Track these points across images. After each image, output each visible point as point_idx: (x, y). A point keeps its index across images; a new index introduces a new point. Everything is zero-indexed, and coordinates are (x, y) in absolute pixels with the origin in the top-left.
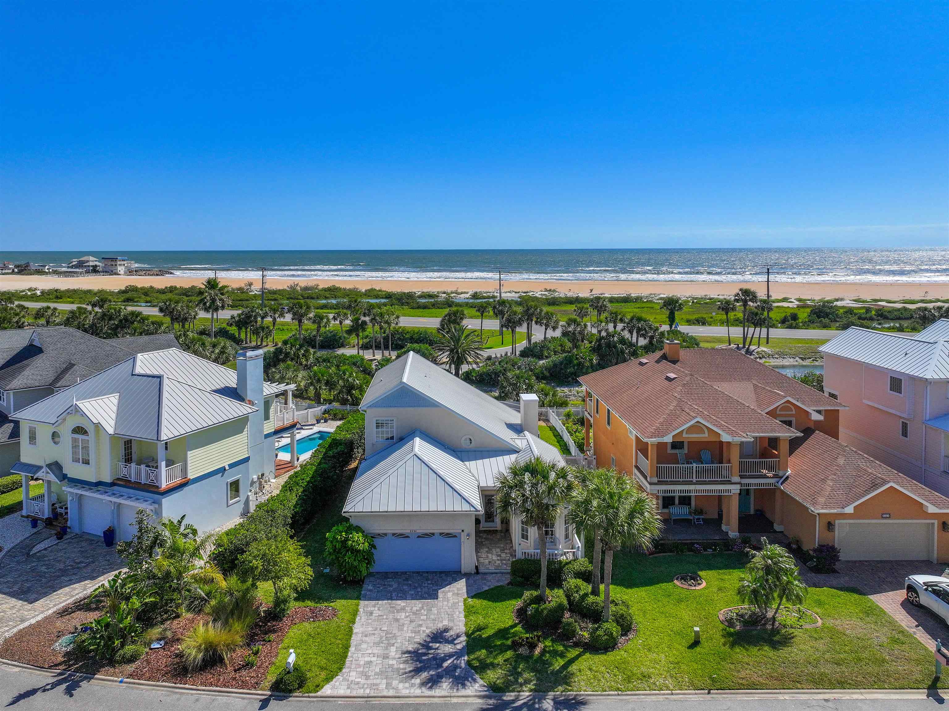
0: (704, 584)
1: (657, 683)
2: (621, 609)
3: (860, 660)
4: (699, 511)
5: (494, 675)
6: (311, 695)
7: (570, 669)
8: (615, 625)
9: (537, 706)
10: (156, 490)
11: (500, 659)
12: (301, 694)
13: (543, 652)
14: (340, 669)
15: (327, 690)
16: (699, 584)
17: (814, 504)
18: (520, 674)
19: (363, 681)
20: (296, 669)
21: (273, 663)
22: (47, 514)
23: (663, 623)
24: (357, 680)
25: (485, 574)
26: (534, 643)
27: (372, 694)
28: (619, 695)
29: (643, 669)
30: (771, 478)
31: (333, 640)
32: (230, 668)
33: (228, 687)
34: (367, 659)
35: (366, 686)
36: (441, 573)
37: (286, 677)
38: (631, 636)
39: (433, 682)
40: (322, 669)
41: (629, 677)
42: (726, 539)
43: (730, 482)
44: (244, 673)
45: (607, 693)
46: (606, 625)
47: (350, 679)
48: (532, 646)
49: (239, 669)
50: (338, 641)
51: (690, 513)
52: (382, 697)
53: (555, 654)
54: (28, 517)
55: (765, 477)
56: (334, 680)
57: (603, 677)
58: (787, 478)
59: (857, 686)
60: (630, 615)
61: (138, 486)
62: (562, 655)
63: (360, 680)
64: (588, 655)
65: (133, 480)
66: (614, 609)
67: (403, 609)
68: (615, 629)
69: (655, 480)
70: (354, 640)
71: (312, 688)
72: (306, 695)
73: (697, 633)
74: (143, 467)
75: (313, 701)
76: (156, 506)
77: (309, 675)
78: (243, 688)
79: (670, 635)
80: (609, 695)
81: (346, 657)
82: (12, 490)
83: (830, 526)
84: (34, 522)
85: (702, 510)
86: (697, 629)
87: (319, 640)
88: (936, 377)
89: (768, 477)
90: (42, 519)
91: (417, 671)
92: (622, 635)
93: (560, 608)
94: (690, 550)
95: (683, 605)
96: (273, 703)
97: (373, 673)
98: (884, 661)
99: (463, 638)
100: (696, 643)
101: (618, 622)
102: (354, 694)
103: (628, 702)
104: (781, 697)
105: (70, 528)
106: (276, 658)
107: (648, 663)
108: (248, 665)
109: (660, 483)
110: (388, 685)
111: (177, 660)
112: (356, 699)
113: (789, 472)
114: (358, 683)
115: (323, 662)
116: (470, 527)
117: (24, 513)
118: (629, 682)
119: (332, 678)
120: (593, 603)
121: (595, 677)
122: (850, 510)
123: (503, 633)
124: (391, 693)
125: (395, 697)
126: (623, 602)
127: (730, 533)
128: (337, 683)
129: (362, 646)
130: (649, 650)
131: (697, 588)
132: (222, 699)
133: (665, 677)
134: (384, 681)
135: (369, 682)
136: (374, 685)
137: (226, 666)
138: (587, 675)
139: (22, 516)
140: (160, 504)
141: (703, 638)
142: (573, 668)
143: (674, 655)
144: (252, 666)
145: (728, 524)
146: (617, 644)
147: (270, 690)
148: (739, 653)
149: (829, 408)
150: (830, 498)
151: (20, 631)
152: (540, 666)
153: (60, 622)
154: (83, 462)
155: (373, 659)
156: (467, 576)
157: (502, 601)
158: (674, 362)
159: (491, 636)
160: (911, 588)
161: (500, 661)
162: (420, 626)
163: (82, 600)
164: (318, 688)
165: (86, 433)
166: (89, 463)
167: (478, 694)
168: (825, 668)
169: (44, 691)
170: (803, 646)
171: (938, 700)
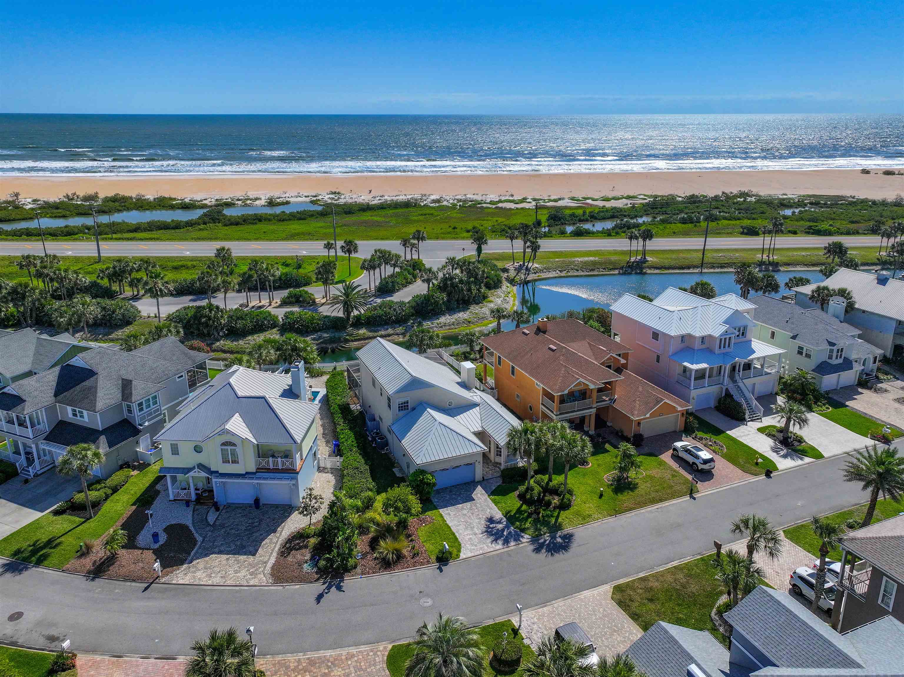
0: (591, 465)
1: (595, 517)
3: (664, 488)
5: (529, 532)
9: (555, 542)
10: (292, 471)
12: (453, 560)
13: (544, 516)
14: (460, 545)
15: (463, 555)
16: (589, 465)
17: (631, 414)
18: (540, 530)
21: (426, 551)
22: (194, 496)
23: (583, 488)
25: (487, 480)
27: (484, 552)
28: (584, 526)
29: (587, 512)
30: (608, 401)
31: (443, 532)
32: (409, 558)
33: (416, 566)
34: (468, 537)
35: (478, 549)
36: (465, 484)
37: (439, 555)
38: (575, 498)
39: (506, 543)
41: (583, 517)
43: (591, 408)
44: (417, 558)
45: (579, 526)
47: (468, 548)
48: (537, 513)
49: (413, 557)
50: (446, 532)
52: (489, 552)
53: (549, 516)
55: (605, 401)
56: (462, 550)
57: (573, 520)
58: (615, 400)
59: (666, 500)
60: (570, 487)
61: (275, 471)
62: (552, 516)
63: (473, 547)
64: (562, 512)
65: (271, 467)
66: (562, 487)
67: (462, 508)
68: (568, 497)
69: (558, 413)
71: (455, 557)
72: (456, 560)
73: (602, 491)
74: (279, 459)
75: (460, 562)
76: (295, 482)
78: (424, 565)
79: (589, 494)
81: (457, 539)
83: (639, 424)
84: (188, 503)
86: (602, 489)
88: (675, 334)
90: (191, 501)
91: (495, 540)
92: (572, 499)
95: (587, 477)
96: (444, 568)
97: (476, 543)
98: (672, 486)
99: (504, 519)
100: (601, 496)
102: (476, 554)
103: (589, 528)
104: (642, 511)
107: (587, 509)
108: (414, 554)
109: (561, 414)
110: (487, 547)
112: (479, 556)
113: (616, 396)
114: (474, 549)
116: (481, 459)
117: (171, 498)
118: (585, 519)
120: (553, 486)
121: (570, 521)
122: (648, 415)
123: (519, 511)
124: (492, 550)
125: (495, 551)
127: (590, 432)
128: (465, 551)
130: (585, 503)
131: (589, 467)
132: (419, 572)
133: (597, 514)
134: (484, 545)
135: (478, 547)
136: (481, 548)
137: (407, 557)
138: (567, 521)
139: (169, 501)
140: (297, 479)
142: (560, 520)
143: (595, 503)
145: (588, 427)
146: (571, 503)
147: (437, 563)
148: (620, 496)
149: (624, 352)
150: (639, 410)
151: (272, 568)
152: (546, 523)
153: (290, 559)
154: (232, 463)
155: (471, 536)
156: (480, 483)
157: (508, 494)
158: (544, 332)
159: (515, 514)
160: (675, 449)
161: (528, 525)
162: (478, 515)
163: (286, 545)
164: (458, 556)
165: (234, 445)
166: (238, 463)
167: (528, 540)
168: (653, 495)
169: (326, 593)
170: (642, 487)
171: (694, 499)
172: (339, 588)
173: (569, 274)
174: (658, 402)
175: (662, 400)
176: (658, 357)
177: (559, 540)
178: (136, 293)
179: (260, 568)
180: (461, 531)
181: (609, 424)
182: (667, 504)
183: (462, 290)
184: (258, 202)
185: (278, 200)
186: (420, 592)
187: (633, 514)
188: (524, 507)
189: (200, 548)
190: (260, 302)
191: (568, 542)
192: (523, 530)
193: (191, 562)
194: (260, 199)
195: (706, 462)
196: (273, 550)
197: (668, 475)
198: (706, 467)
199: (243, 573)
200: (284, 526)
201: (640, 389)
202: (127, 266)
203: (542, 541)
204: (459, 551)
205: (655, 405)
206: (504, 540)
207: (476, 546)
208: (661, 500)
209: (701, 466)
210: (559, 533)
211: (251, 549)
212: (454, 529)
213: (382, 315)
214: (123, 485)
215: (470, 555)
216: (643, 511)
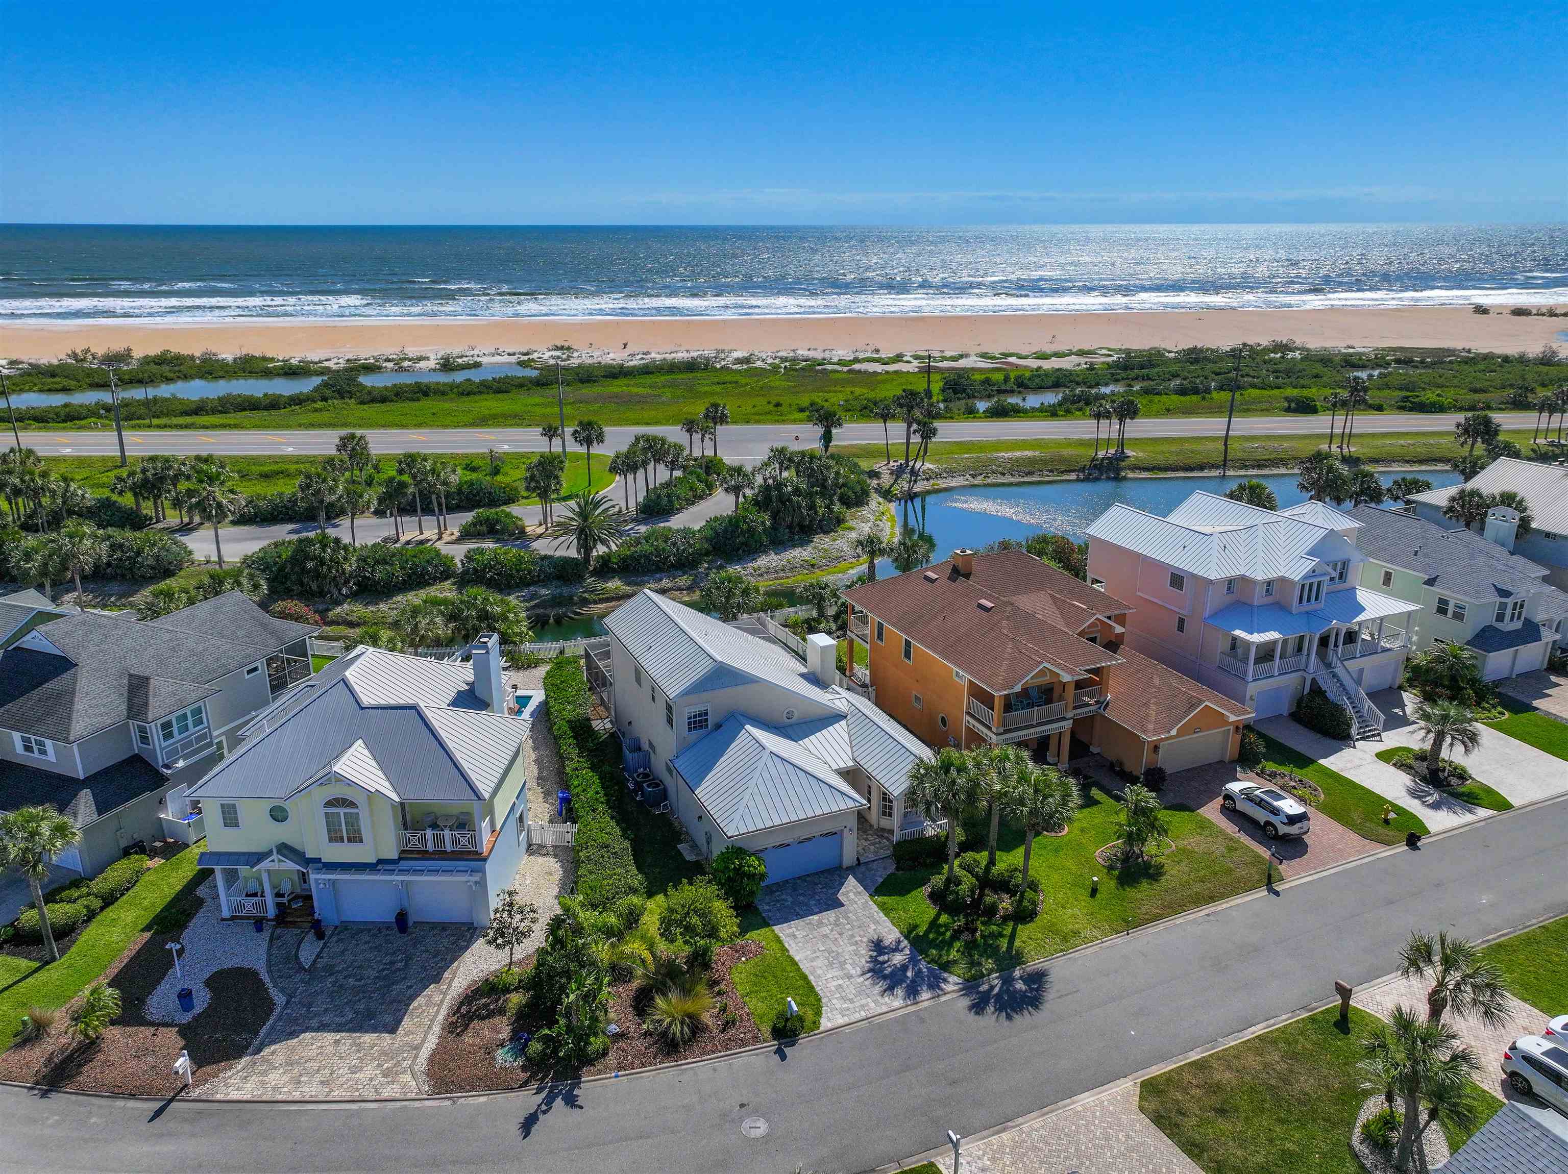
0: (1066, 828)
1: (1087, 936)
3: (1216, 873)
5: (960, 971)
6: (815, 1032)
7: (1015, 945)
8: (1032, 892)
10: (472, 856)
12: (806, 1035)
14: (819, 1000)
15: (826, 1023)
16: (1062, 829)
17: (1143, 731)
18: (979, 965)
19: (850, 1005)
23: (1056, 877)
24: (843, 1006)
25: (866, 863)
27: (869, 1015)
28: (1065, 955)
29: (1070, 927)
30: (1093, 705)
31: (784, 974)
32: (714, 1032)
33: (732, 1049)
34: (835, 983)
35: (857, 1009)
37: (775, 1022)
38: (1043, 897)
39: (913, 995)
41: (1063, 937)
43: (1064, 719)
44: (732, 1031)
45: (1055, 956)
47: (837, 1006)
48: (971, 931)
49: (723, 1030)
50: (791, 974)
52: (880, 1015)
53: (994, 935)
54: (232, 919)
55: (1088, 705)
56: (823, 1012)
58: (1108, 703)
59: (1223, 897)
60: (1036, 879)
61: (440, 856)
62: (1001, 934)
63: (846, 1005)
64: (1020, 927)
65: (430, 847)
67: (820, 924)
69: (1001, 730)
71: (811, 1025)
72: (811, 1033)
73: (1094, 883)
74: (446, 831)
75: (822, 1038)
76: (479, 876)
77: (800, 1014)
78: (746, 1046)
79: (1070, 888)
80: (1058, 957)
81: (813, 987)
83: (1156, 748)
84: (256, 923)
86: (1095, 879)
87: (771, 978)
89: (1091, 705)
90: (267, 918)
91: (890, 988)
92: (1037, 899)
95: (1062, 854)
96: (789, 1051)
97: (853, 995)
98: (1231, 870)
99: (905, 943)
100: (1094, 892)
102: (853, 1019)
103: (1075, 958)
104: (1178, 922)
105: (325, 920)
107: (1070, 920)
108: (729, 1023)
109: (1006, 732)
110: (875, 1003)
111: (650, 1039)
112: (856, 1024)
113: (1109, 696)
114: (848, 1008)
116: (853, 822)
117: (225, 915)
118: (1066, 941)
119: (820, 1011)
120: (998, 874)
121: (1038, 945)
122: (1174, 732)
123: (935, 926)
124: (885, 1009)
125: (890, 1011)
128: (830, 1014)
130: (1063, 907)
131: (1064, 833)
132: (737, 1062)
133: (1090, 929)
134: (869, 1000)
135: (856, 1004)
136: (863, 1005)
137: (710, 1030)
138: (1031, 945)
139: (223, 920)
140: (482, 872)
142: (1017, 943)
143: (1084, 906)
144: (733, 1022)
146: (1036, 909)
147: (774, 1039)
148: (1131, 893)
149: (1119, 612)
150: (1156, 723)
151: (431, 1060)
152: (991, 951)
153: (468, 1038)
154: (349, 840)
155: (841, 982)
156: (851, 870)
157: (908, 891)
158: (967, 576)
159: (927, 932)
160: (1228, 797)
161: (954, 954)
162: (853, 936)
163: (459, 1008)
164: (816, 1024)
165: (352, 804)
166: (361, 841)
167: (956, 988)
168: (1197, 888)
169: (544, 1112)
170: (1172, 872)
171: (1277, 894)
172: (571, 1101)
173: (989, 481)
174: (1192, 707)
175: (1201, 702)
176: (1181, 622)
177: (1020, 985)
178: (186, 520)
179: (404, 1059)
180: (819, 972)
181: (1094, 750)
182: (1224, 906)
183: (799, 507)
184: (422, 364)
185: (460, 361)
186: (742, 1106)
187: (1161, 927)
188: (944, 918)
189: (279, 1018)
190: (422, 533)
191: (1037, 990)
192: (946, 967)
193: (259, 1051)
194: (428, 359)
195: (1293, 820)
196: (432, 1021)
197: (1218, 848)
198: (1294, 830)
199: (369, 1071)
200: (458, 967)
201: (1157, 681)
202: (168, 469)
203: (985, 987)
204: (818, 1013)
205: (1187, 713)
206: (908, 986)
207: (851, 1001)
208: (1212, 899)
209: (1283, 829)
210: (1017, 973)
211: (388, 1018)
212: (805, 967)
213: (651, 553)
214: (128, 889)
215: (841, 1021)
216: (1180, 920)
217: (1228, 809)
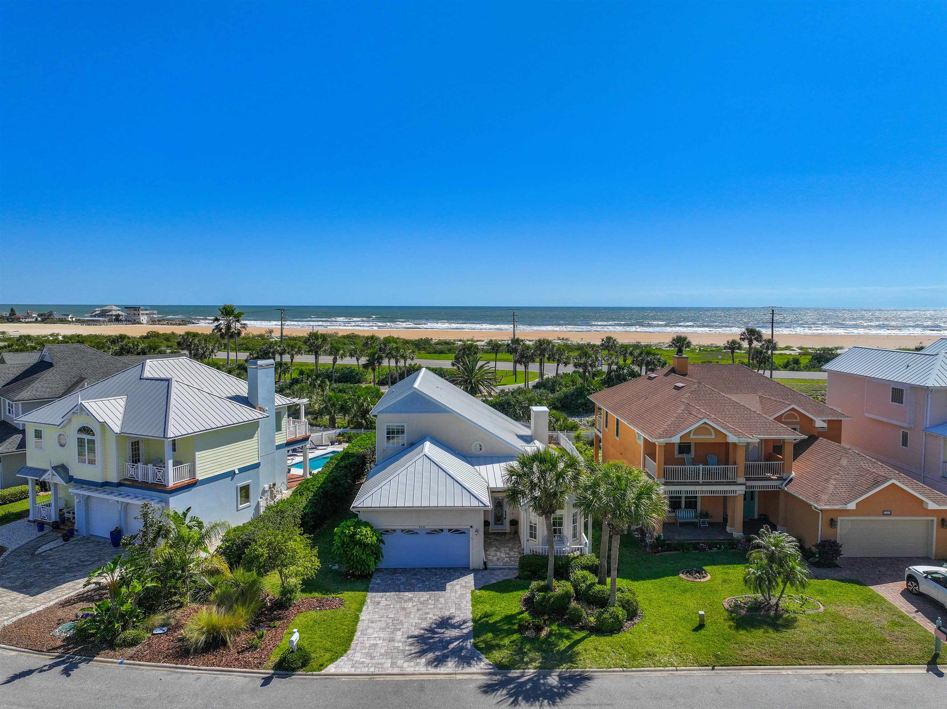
0: (709, 577)
1: (662, 661)
2: (627, 596)
4: (705, 515)
5: (498, 655)
6: (314, 673)
7: (575, 649)
8: (621, 609)
9: (542, 681)
10: (163, 489)
11: (506, 641)
12: (304, 673)
13: (550, 634)
14: (345, 651)
15: (331, 669)
16: (704, 577)
17: (818, 501)
18: (525, 653)
19: (367, 661)
20: (299, 649)
21: (275, 646)
22: (54, 517)
23: (668, 610)
24: (361, 660)
25: (494, 569)
26: (540, 625)
27: (377, 672)
28: (624, 671)
29: (648, 649)
30: (775, 480)
31: (339, 626)
32: (233, 651)
33: (230, 666)
34: (372, 642)
35: (370, 665)
36: (449, 568)
37: (290, 656)
38: (636, 621)
39: (439, 661)
40: (327, 650)
41: (634, 656)
42: (731, 539)
43: (737, 484)
44: (247, 654)
45: (612, 669)
46: (612, 609)
47: (355, 659)
48: (539, 629)
49: (242, 651)
50: (344, 627)
51: (696, 517)
52: (386, 675)
53: (561, 636)
54: (34, 522)
55: (769, 479)
56: (339, 660)
57: (609, 656)
58: (791, 480)
59: (858, 662)
60: (635, 601)
61: (145, 486)
62: (568, 637)
63: (365, 660)
64: (593, 637)
65: (140, 480)
66: (620, 595)
68: (621, 613)
69: (663, 481)
70: (360, 626)
71: (315, 667)
72: (310, 673)
73: (701, 616)
74: (150, 466)
75: (317, 679)
76: (164, 504)
77: (313, 655)
78: (246, 668)
79: (675, 620)
80: (614, 671)
81: (351, 640)
82: (21, 499)
83: (833, 523)
84: (41, 526)
85: (707, 513)
86: (701, 612)
87: (325, 626)
88: (937, 385)
89: (772, 480)
90: (48, 524)
91: (422, 653)
92: (628, 620)
93: (566, 596)
94: (695, 548)
95: (688, 595)
96: (276, 681)
97: (378, 654)
99: (470, 624)
100: (701, 626)
101: (624, 607)
102: (359, 671)
103: (633, 677)
104: (784, 672)
105: (77, 531)
106: (280, 642)
107: (653, 644)
108: (252, 647)
109: (667, 483)
110: (393, 664)
111: (180, 644)
112: (360, 677)
113: (793, 474)
114: (363, 663)
115: (328, 645)
116: (479, 524)
117: (31, 518)
118: (634, 660)
119: (337, 658)
120: (599, 591)
121: (600, 656)
122: (852, 506)
123: (509, 619)
124: (396, 671)
125: (400, 675)
126: (629, 590)
127: (734, 533)
128: (342, 663)
129: (368, 631)
130: (654, 633)
131: (702, 580)
133: (670, 656)
134: (389, 661)
135: (373, 661)
136: (379, 664)
137: (229, 648)
138: (592, 654)
139: (29, 521)
140: (167, 503)
141: (707, 622)
142: (579, 648)
143: (679, 636)
144: (256, 648)
145: (732, 526)
146: (622, 628)
147: (273, 669)
149: (832, 419)
150: (833, 494)
152: (546, 647)
154: (89, 463)
155: (378, 642)
156: (475, 571)
157: (511, 591)
159: (498, 621)
160: (911, 578)
162: (427, 613)
164: (322, 667)
166: (95, 464)
168: (828, 648)
169: (40, 672)
170: (804, 628)
171: (940, 674)
176: (905, 437)
187: (760, 672)
188: (524, 616)
192: (490, 649)
201: (844, 462)
203: (514, 675)
204: (332, 660)
205: (869, 489)
207: (373, 658)
208: (844, 661)
215: (349, 670)
216: (788, 671)
217: (911, 592)
